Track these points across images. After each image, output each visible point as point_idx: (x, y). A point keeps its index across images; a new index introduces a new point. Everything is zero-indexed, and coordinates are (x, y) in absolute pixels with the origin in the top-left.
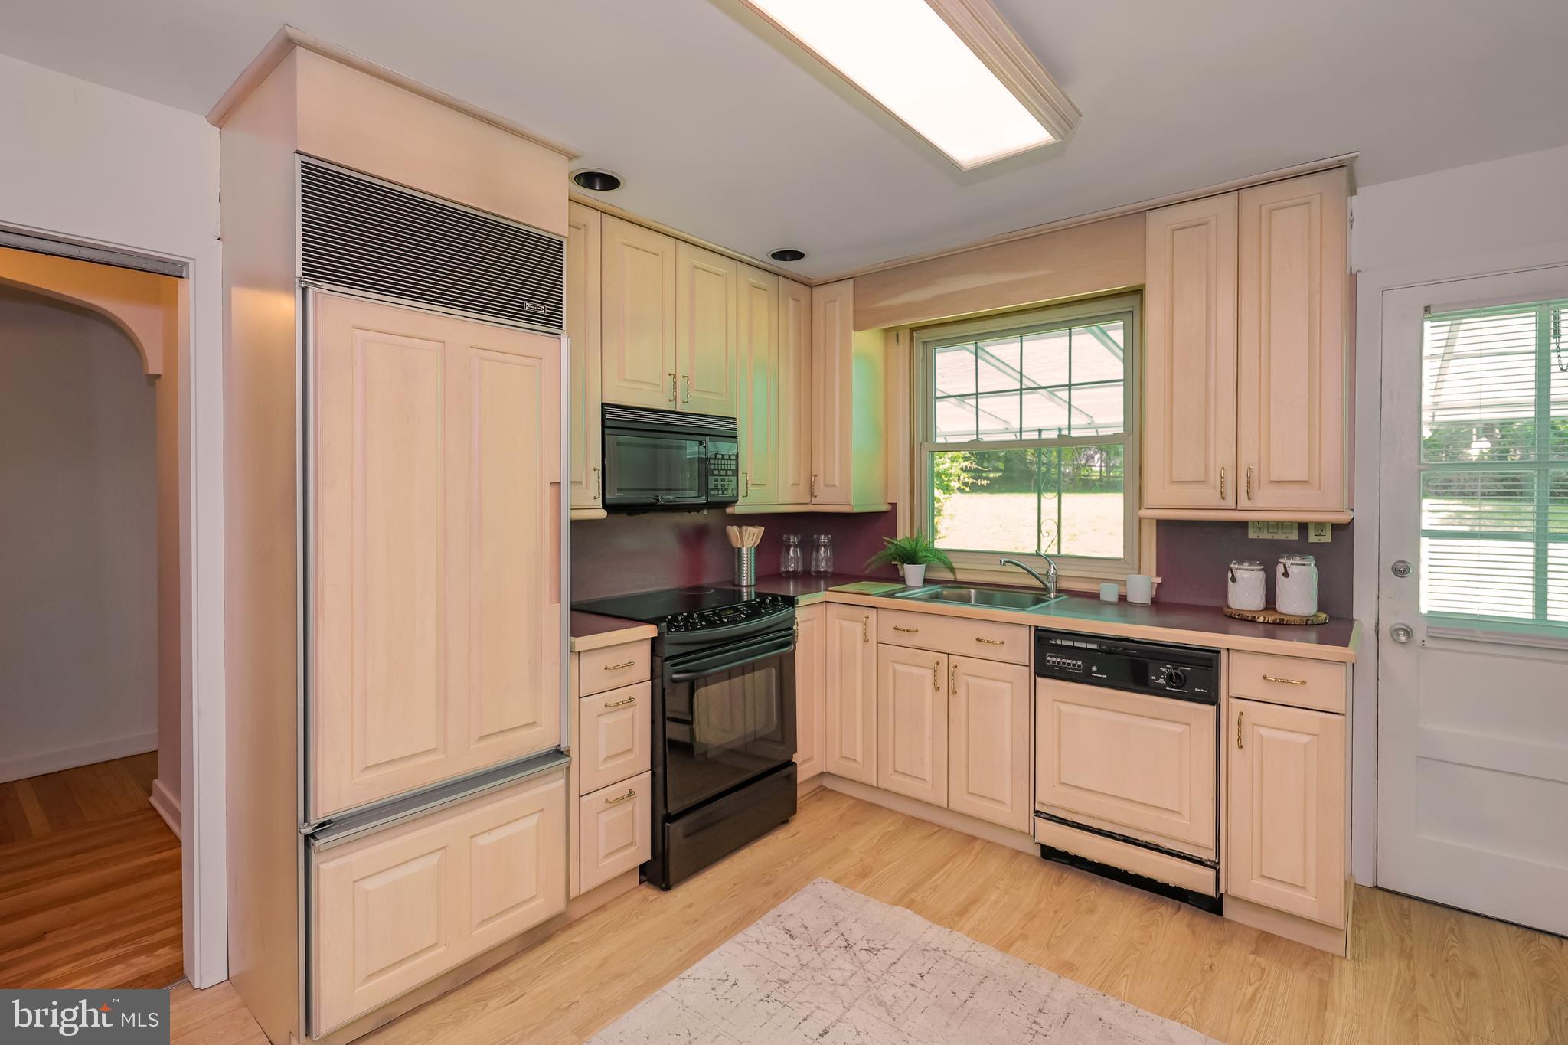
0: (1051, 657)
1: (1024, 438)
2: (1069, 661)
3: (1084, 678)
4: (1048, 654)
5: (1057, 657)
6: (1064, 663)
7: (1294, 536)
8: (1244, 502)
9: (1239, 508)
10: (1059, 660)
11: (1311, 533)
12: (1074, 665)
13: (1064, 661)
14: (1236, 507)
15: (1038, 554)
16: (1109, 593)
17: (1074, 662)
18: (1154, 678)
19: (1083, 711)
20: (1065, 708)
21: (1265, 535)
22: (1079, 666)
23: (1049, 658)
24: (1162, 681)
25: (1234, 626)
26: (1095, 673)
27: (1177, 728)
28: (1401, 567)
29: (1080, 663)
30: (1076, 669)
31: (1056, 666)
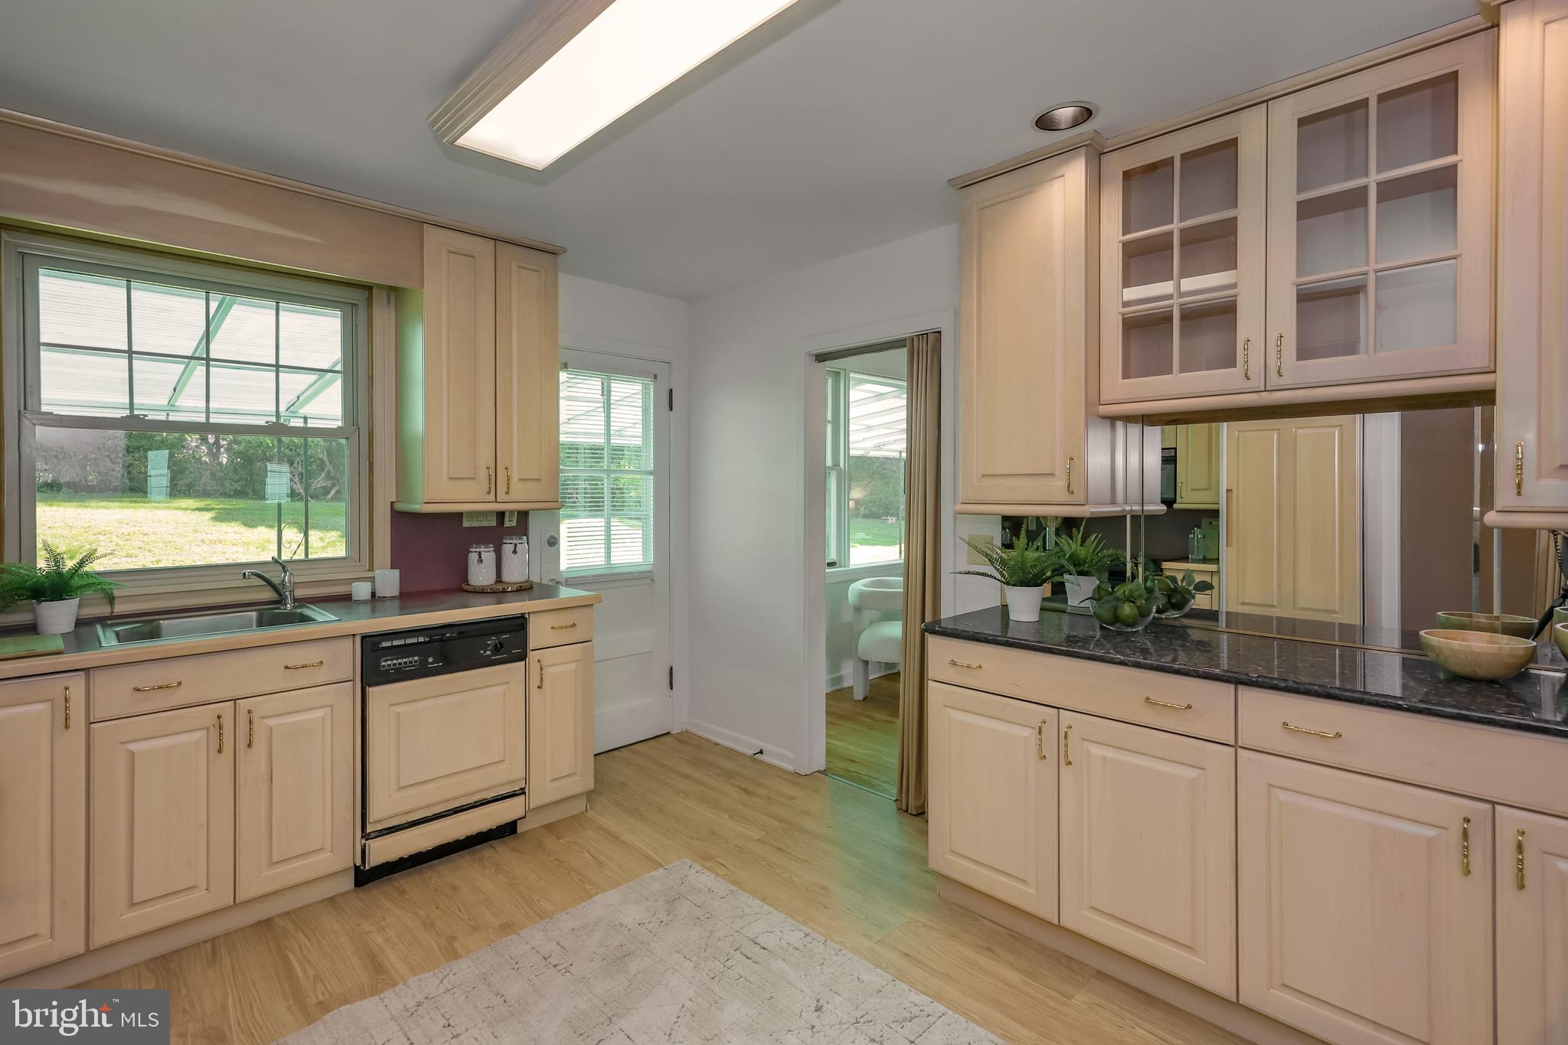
0: (386, 661)
1: (212, 420)
2: (405, 660)
3: (422, 672)
4: (383, 659)
5: (392, 659)
6: (400, 664)
7: (493, 523)
8: (501, 496)
9: (498, 501)
10: (395, 662)
11: (507, 518)
12: (411, 662)
13: (400, 661)
14: (496, 500)
15: (275, 561)
16: (362, 591)
17: (411, 659)
18: (482, 652)
19: (420, 705)
20: (400, 709)
21: (475, 524)
22: (416, 661)
23: (384, 663)
24: (489, 653)
25: (478, 599)
26: (430, 664)
27: (500, 689)
28: (552, 540)
29: (416, 658)
30: (408, 667)
31: (392, 669)
